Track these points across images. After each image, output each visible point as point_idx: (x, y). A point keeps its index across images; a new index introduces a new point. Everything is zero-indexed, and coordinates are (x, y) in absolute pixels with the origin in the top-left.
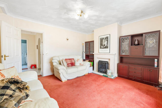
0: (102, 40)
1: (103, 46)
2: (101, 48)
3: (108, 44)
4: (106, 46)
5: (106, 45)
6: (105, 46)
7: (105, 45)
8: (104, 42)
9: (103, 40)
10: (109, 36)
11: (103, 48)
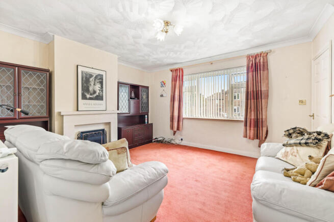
0: (86, 78)
1: (91, 95)
2: (84, 97)
3: (102, 91)
4: (97, 94)
5: (98, 92)
6: (95, 95)
7: (95, 92)
8: (94, 84)
9: (91, 79)
10: (103, 73)
11: (90, 99)
